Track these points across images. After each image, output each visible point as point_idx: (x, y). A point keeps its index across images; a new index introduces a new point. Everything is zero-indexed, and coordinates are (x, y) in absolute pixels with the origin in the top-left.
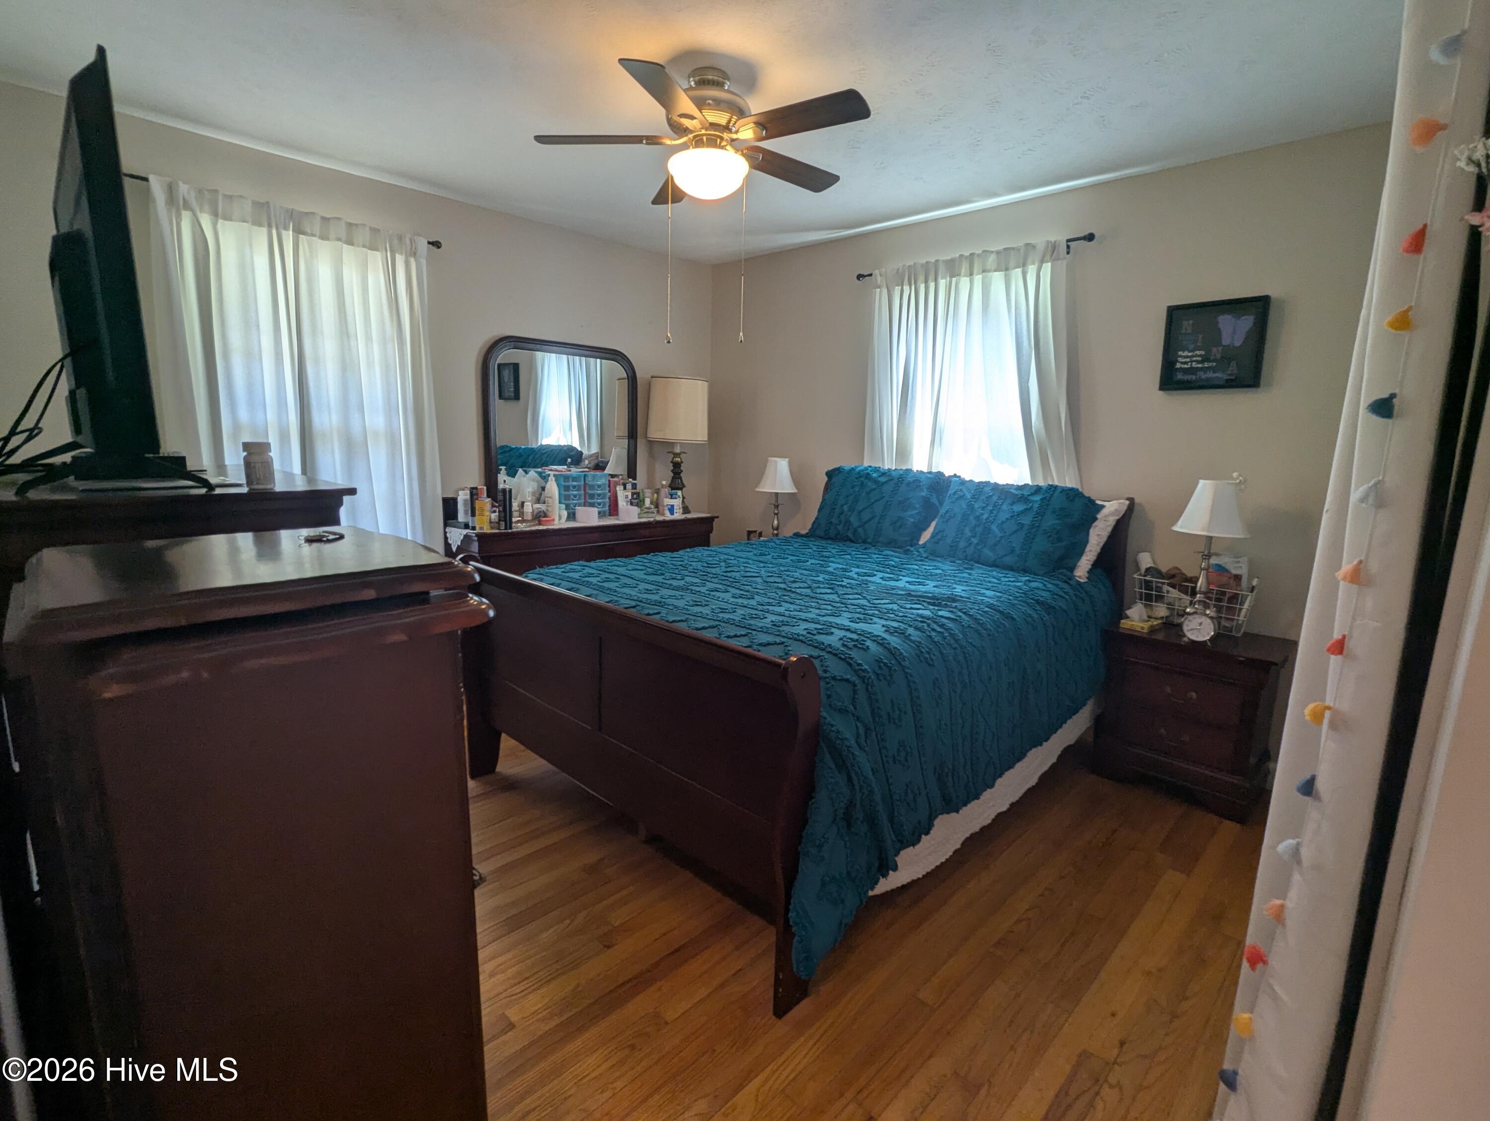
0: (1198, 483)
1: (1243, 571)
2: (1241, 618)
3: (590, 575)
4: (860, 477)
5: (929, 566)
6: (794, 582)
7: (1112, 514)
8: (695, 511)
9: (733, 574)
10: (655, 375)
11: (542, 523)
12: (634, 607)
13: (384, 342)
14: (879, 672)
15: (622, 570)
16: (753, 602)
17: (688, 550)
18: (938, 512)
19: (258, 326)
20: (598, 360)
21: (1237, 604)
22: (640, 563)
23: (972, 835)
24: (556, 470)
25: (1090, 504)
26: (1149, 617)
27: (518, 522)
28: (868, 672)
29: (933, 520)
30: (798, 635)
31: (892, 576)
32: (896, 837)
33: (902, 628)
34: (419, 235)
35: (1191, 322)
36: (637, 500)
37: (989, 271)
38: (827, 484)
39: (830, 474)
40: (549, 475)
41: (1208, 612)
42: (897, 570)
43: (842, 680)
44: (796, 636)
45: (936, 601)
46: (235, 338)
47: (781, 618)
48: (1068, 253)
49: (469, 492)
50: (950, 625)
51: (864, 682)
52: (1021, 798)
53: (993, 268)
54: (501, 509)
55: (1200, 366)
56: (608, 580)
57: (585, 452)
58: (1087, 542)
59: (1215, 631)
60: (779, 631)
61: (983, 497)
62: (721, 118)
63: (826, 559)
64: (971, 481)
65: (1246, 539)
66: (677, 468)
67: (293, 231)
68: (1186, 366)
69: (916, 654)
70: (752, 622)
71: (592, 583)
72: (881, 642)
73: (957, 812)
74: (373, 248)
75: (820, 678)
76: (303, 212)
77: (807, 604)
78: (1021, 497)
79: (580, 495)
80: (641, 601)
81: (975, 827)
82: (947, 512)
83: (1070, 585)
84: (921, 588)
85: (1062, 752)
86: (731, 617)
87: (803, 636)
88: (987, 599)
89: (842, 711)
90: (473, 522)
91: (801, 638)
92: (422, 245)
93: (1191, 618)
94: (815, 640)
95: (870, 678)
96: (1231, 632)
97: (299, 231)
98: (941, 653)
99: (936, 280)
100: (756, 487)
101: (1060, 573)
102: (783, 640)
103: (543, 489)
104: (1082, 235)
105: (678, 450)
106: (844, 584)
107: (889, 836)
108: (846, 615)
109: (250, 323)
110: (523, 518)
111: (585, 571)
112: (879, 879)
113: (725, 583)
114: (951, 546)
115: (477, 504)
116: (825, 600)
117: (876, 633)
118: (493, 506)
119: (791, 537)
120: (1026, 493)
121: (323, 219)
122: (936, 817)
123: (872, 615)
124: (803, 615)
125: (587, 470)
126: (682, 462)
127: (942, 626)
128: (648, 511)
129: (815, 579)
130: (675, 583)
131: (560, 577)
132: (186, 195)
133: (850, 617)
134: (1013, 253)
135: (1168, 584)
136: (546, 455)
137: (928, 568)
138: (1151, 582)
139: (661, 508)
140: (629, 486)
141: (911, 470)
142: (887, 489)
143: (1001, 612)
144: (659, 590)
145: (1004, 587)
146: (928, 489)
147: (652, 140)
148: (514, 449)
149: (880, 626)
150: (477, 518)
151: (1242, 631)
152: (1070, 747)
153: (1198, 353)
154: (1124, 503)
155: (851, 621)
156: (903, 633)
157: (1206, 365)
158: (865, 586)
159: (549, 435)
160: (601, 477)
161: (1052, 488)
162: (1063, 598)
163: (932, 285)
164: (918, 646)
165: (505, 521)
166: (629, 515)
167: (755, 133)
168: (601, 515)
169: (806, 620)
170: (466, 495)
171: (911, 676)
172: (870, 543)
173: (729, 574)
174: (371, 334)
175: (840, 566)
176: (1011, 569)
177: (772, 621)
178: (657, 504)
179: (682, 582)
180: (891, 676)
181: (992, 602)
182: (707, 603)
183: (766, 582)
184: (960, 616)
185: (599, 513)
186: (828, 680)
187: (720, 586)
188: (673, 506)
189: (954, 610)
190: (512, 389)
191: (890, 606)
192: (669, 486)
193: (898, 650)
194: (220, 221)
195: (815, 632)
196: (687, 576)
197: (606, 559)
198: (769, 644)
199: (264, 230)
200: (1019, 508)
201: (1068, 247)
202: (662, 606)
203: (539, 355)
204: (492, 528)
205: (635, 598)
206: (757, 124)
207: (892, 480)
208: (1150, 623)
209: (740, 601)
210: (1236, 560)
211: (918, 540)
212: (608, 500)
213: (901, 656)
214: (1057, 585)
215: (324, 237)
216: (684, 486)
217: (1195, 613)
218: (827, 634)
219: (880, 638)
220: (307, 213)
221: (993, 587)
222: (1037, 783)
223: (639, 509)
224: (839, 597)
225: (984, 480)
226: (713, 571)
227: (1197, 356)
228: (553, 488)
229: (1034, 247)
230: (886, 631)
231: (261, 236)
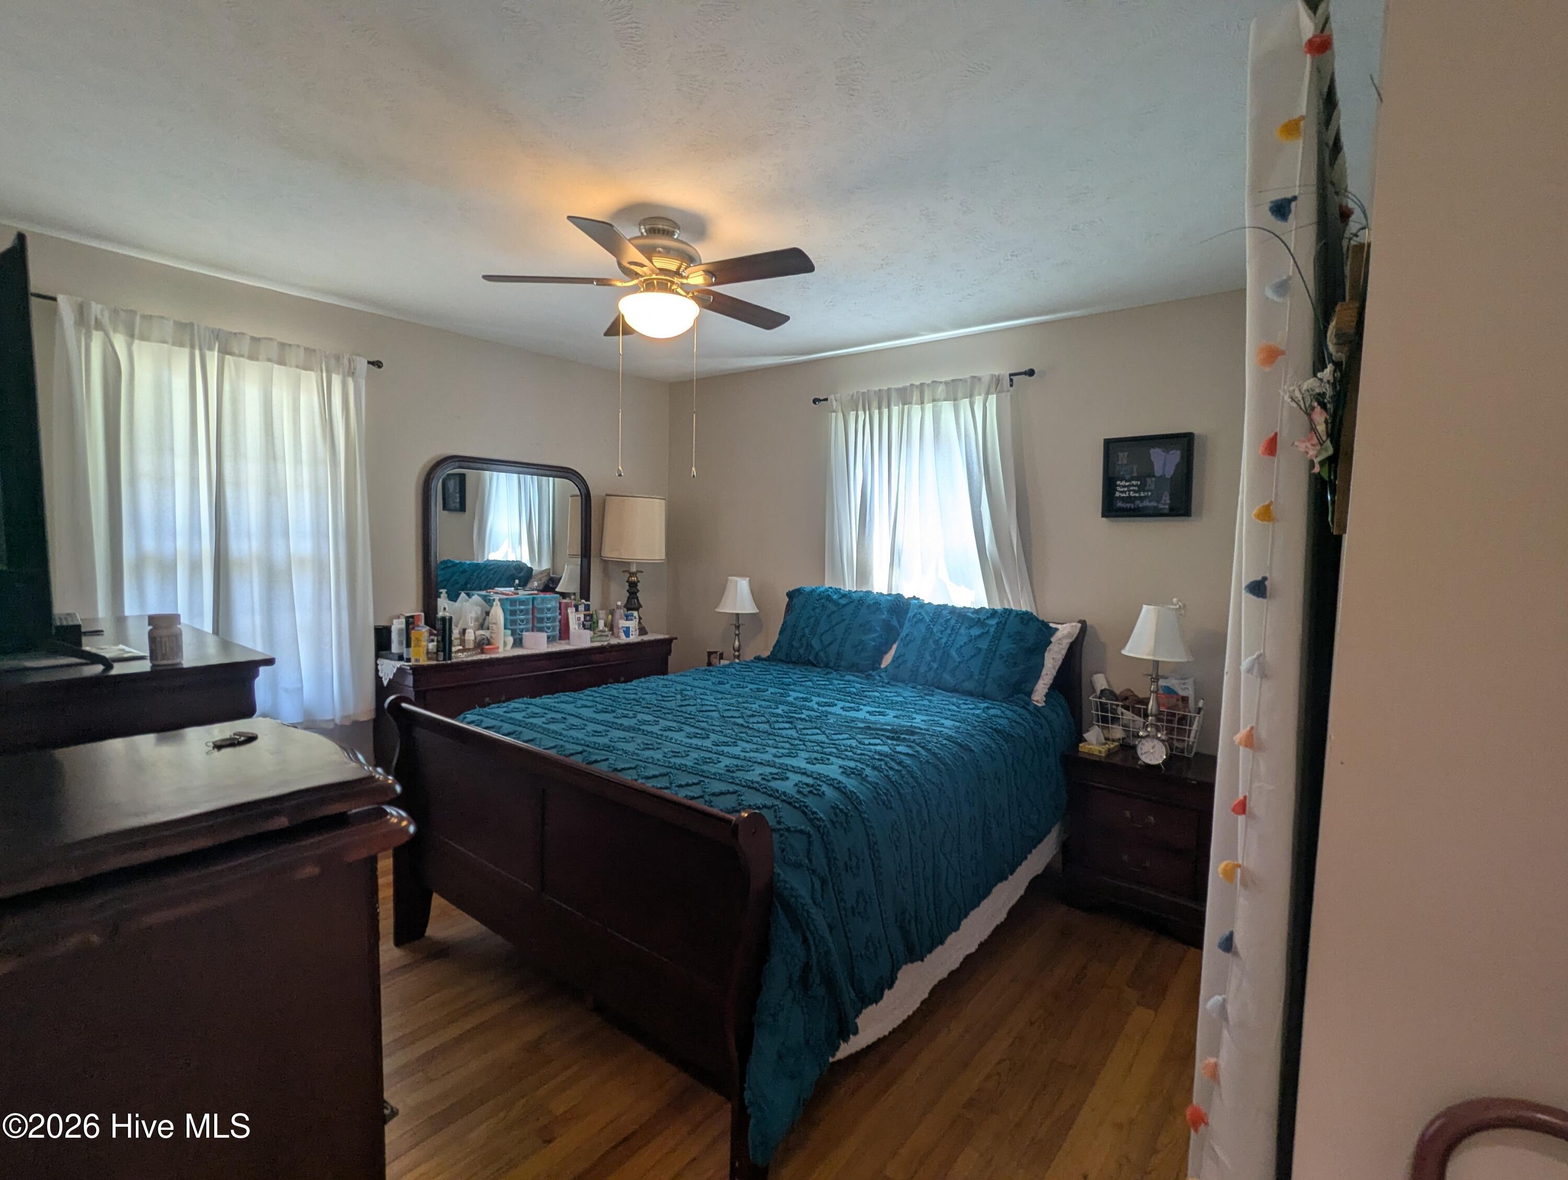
0: (1141, 608)
1: (1189, 693)
2: (1192, 739)
3: (534, 715)
4: (821, 599)
5: (890, 692)
6: (753, 716)
7: (1066, 637)
8: (652, 632)
9: (689, 709)
10: (610, 493)
11: (485, 651)
12: (581, 753)
13: (315, 462)
14: (835, 819)
15: (569, 708)
16: (707, 743)
17: (643, 680)
18: (899, 635)
19: (172, 449)
20: (551, 479)
21: (1186, 725)
22: (590, 698)
23: (940, 982)
24: (503, 594)
25: (1044, 629)
26: (1107, 739)
27: (459, 651)
28: (823, 821)
29: (894, 642)
30: (752, 782)
31: (852, 705)
32: (856, 994)
33: (859, 768)
34: (358, 355)
35: (1126, 454)
36: (590, 623)
37: (939, 400)
38: (788, 605)
39: (791, 595)
40: (494, 600)
41: (1159, 735)
42: (857, 698)
43: (796, 831)
44: (750, 784)
45: (896, 734)
46: (145, 463)
47: (735, 762)
48: (1011, 386)
49: (404, 620)
50: (908, 761)
51: (819, 831)
52: (990, 937)
53: (942, 398)
54: (440, 638)
55: (1137, 495)
56: (553, 721)
57: (536, 568)
58: (1043, 665)
59: (1166, 755)
60: (733, 778)
61: (942, 621)
62: (672, 265)
63: (786, 687)
64: (929, 604)
65: (1188, 662)
66: (633, 589)
67: (219, 351)
68: (1124, 495)
69: (874, 797)
70: (705, 767)
71: (535, 725)
72: (838, 787)
73: (922, 960)
74: (306, 368)
75: (773, 830)
76: (230, 333)
77: (764, 742)
78: (977, 622)
79: (527, 620)
80: (588, 746)
81: (943, 973)
82: (907, 635)
83: (1028, 710)
84: (881, 719)
85: (1030, 883)
86: (684, 762)
87: (757, 782)
88: (946, 731)
89: (798, 866)
90: (408, 653)
91: (756, 785)
92: (362, 365)
93: (1144, 741)
94: (769, 787)
95: (825, 826)
96: (1184, 753)
97: (225, 351)
98: (899, 793)
99: (889, 407)
100: (716, 607)
101: (1018, 698)
102: (736, 788)
103: (488, 613)
104: (1023, 370)
105: (634, 569)
106: (803, 716)
107: (849, 995)
108: (803, 754)
109: (163, 447)
110: (464, 646)
111: (529, 711)
112: (840, 1044)
113: (679, 719)
114: (912, 671)
115: (413, 634)
116: (783, 737)
117: (832, 776)
118: (431, 634)
119: (752, 661)
120: (982, 617)
121: (254, 339)
122: (899, 969)
123: (830, 754)
124: (759, 757)
125: (536, 592)
126: (638, 582)
127: (900, 763)
128: (602, 634)
129: (774, 711)
130: (626, 722)
131: (501, 718)
132: (99, 316)
133: (807, 756)
134: (960, 384)
135: (1122, 706)
136: (492, 572)
137: (888, 694)
138: (1106, 704)
139: (615, 630)
140: (581, 608)
141: (870, 592)
142: (849, 610)
143: (960, 745)
144: (608, 731)
145: (963, 715)
146: (888, 612)
147: (602, 282)
148: (457, 564)
149: (837, 767)
150: (411, 649)
151: (1194, 750)
152: (1037, 877)
153: (1134, 483)
154: (1076, 626)
155: (807, 763)
156: (860, 775)
157: (1142, 494)
158: (825, 718)
159: (497, 549)
160: (551, 600)
161: (1008, 612)
162: (1022, 724)
163: (885, 411)
164: (875, 788)
165: (444, 651)
166: (580, 639)
167: (705, 279)
168: (550, 639)
169: (761, 763)
170: (402, 624)
171: (868, 821)
172: (832, 668)
173: (684, 709)
174: (301, 455)
175: (801, 695)
176: (971, 694)
177: (726, 766)
178: (611, 626)
179: (635, 721)
180: (847, 822)
181: (950, 733)
182: (659, 746)
183: (723, 717)
184: (917, 752)
185: (548, 637)
186: (782, 832)
187: (674, 724)
188: (628, 628)
189: (912, 744)
190: (458, 500)
191: (848, 742)
192: (625, 606)
193: (855, 793)
194: (136, 342)
195: (770, 778)
196: (640, 712)
197: (553, 694)
198: (721, 793)
199: (186, 351)
200: (976, 632)
201: (1011, 380)
202: (611, 752)
203: (487, 474)
204: (429, 659)
205: (583, 742)
206: (707, 272)
207: (852, 602)
208: (1107, 746)
209: (694, 741)
210: (1183, 681)
211: (880, 664)
212: (558, 623)
213: (858, 801)
214: (1015, 712)
215: (253, 357)
216: (640, 606)
217: (1148, 736)
218: (782, 779)
219: (835, 782)
220: (235, 333)
221: (952, 715)
222: (1006, 919)
223: (592, 633)
224: (797, 732)
225: (942, 603)
226: (668, 705)
227: (1133, 485)
228: (498, 613)
229: (979, 379)
230: (843, 773)
231: (181, 358)
